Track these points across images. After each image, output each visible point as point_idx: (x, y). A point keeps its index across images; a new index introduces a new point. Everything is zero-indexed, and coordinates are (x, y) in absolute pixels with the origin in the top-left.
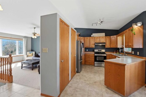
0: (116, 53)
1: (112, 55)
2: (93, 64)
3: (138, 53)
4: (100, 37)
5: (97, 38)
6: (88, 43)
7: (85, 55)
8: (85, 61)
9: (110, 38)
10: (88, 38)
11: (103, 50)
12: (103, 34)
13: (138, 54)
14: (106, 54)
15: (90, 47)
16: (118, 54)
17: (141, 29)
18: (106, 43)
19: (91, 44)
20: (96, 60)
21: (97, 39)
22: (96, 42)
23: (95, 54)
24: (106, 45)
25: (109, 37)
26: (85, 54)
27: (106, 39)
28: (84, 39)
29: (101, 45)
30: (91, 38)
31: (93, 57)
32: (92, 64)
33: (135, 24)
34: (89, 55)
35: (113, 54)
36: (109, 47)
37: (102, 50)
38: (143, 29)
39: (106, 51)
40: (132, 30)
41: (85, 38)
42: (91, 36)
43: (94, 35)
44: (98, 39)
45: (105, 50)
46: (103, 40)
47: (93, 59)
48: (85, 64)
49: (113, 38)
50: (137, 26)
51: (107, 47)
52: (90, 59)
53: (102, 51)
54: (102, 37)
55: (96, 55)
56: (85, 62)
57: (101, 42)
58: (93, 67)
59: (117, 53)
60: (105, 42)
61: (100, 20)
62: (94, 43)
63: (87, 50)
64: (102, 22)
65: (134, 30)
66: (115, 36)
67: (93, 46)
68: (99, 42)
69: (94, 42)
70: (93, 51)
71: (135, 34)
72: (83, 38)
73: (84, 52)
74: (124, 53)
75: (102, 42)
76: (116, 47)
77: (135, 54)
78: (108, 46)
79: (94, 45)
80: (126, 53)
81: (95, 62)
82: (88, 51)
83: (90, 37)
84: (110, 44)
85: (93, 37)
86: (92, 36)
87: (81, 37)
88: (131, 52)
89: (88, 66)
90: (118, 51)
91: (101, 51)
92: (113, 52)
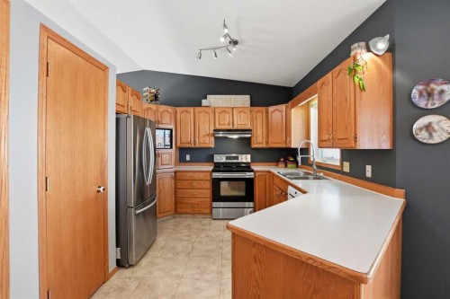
0: (286, 166)
1: (274, 175)
2: (208, 211)
3: (369, 168)
4: (233, 108)
5: (224, 111)
6: (190, 129)
7: (177, 176)
8: (178, 202)
9: (267, 112)
10: (191, 109)
11: (244, 156)
12: (245, 100)
13: (369, 174)
14: (252, 171)
15: (197, 145)
16: (291, 170)
17: (387, 70)
18: (254, 132)
19: (202, 133)
20: (217, 196)
21: (222, 116)
22: (218, 127)
23: (213, 171)
24: (253, 139)
25: (263, 109)
26: (175, 172)
27: (252, 118)
28: (176, 113)
29: (235, 137)
30: (199, 113)
31: (208, 185)
32: (203, 211)
33: (363, 44)
34: (192, 174)
35: (275, 170)
36: (264, 145)
37: (240, 156)
38: (394, 66)
39: (253, 160)
40: (353, 71)
41: (179, 109)
42: (200, 105)
43: (213, 100)
44: (227, 115)
45: (249, 156)
46: (241, 121)
47: (208, 193)
48: (176, 212)
49: (277, 112)
50: (370, 54)
51: (256, 146)
52: (195, 192)
53: (240, 160)
54: (241, 110)
55: (216, 175)
56: (176, 204)
57: (235, 127)
58: (207, 221)
59: (289, 165)
60: (249, 127)
61: (225, 26)
62: (212, 131)
63: (188, 157)
64: (235, 43)
65: (359, 69)
66: (283, 107)
67: (211, 143)
68: (231, 127)
69: (212, 128)
70: (210, 159)
71: (363, 89)
72: (170, 109)
73: (176, 165)
74: (311, 165)
75: (240, 127)
76: (284, 146)
77: (356, 175)
78: (259, 141)
79: (213, 139)
80: (321, 167)
81: (215, 204)
82: (192, 161)
83: (198, 109)
84: (268, 135)
85: (207, 109)
86: (204, 102)
87: (163, 108)
88: (338, 164)
89: (189, 221)
90: (291, 159)
91: (237, 158)
92: (277, 162)
